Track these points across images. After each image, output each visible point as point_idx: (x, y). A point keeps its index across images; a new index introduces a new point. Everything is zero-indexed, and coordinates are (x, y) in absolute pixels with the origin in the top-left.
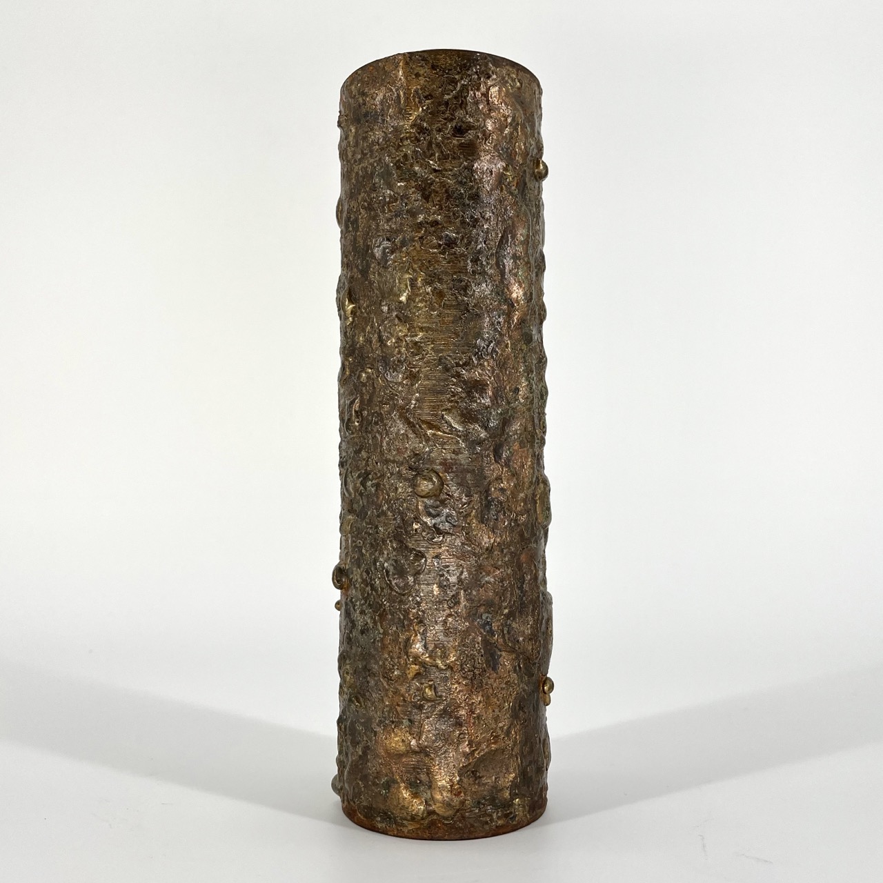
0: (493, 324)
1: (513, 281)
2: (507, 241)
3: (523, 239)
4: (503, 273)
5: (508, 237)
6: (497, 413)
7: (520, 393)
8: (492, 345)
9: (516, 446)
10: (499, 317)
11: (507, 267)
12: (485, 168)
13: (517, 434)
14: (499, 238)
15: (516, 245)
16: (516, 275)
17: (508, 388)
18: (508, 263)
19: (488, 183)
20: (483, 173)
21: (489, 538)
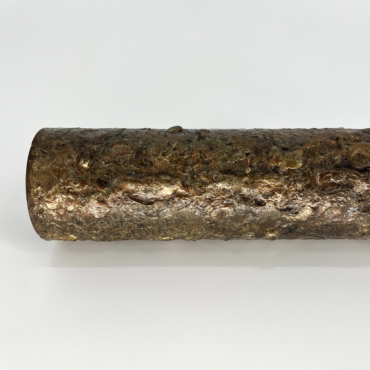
0: (186, 206)
1: (160, 194)
2: (137, 196)
3: (134, 186)
4: (157, 200)
5: (134, 196)
6: (237, 205)
7: (226, 188)
8: (198, 207)
9: (256, 190)
10: (182, 202)
11: (152, 197)
12: (97, 211)
13: (249, 190)
14: (136, 202)
15: (138, 191)
16: (156, 192)
17: (223, 197)
18: (150, 196)
19: (105, 210)
20: (100, 212)
21: (307, 209)
